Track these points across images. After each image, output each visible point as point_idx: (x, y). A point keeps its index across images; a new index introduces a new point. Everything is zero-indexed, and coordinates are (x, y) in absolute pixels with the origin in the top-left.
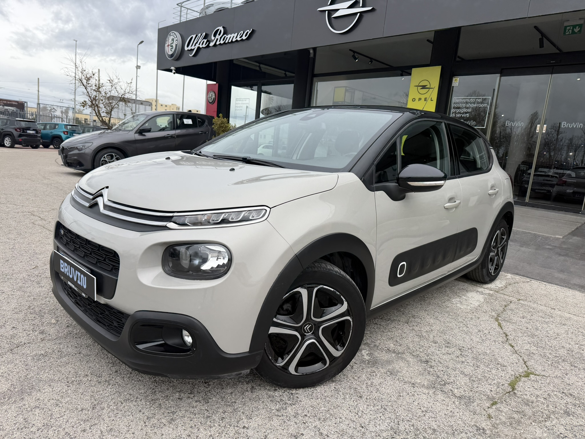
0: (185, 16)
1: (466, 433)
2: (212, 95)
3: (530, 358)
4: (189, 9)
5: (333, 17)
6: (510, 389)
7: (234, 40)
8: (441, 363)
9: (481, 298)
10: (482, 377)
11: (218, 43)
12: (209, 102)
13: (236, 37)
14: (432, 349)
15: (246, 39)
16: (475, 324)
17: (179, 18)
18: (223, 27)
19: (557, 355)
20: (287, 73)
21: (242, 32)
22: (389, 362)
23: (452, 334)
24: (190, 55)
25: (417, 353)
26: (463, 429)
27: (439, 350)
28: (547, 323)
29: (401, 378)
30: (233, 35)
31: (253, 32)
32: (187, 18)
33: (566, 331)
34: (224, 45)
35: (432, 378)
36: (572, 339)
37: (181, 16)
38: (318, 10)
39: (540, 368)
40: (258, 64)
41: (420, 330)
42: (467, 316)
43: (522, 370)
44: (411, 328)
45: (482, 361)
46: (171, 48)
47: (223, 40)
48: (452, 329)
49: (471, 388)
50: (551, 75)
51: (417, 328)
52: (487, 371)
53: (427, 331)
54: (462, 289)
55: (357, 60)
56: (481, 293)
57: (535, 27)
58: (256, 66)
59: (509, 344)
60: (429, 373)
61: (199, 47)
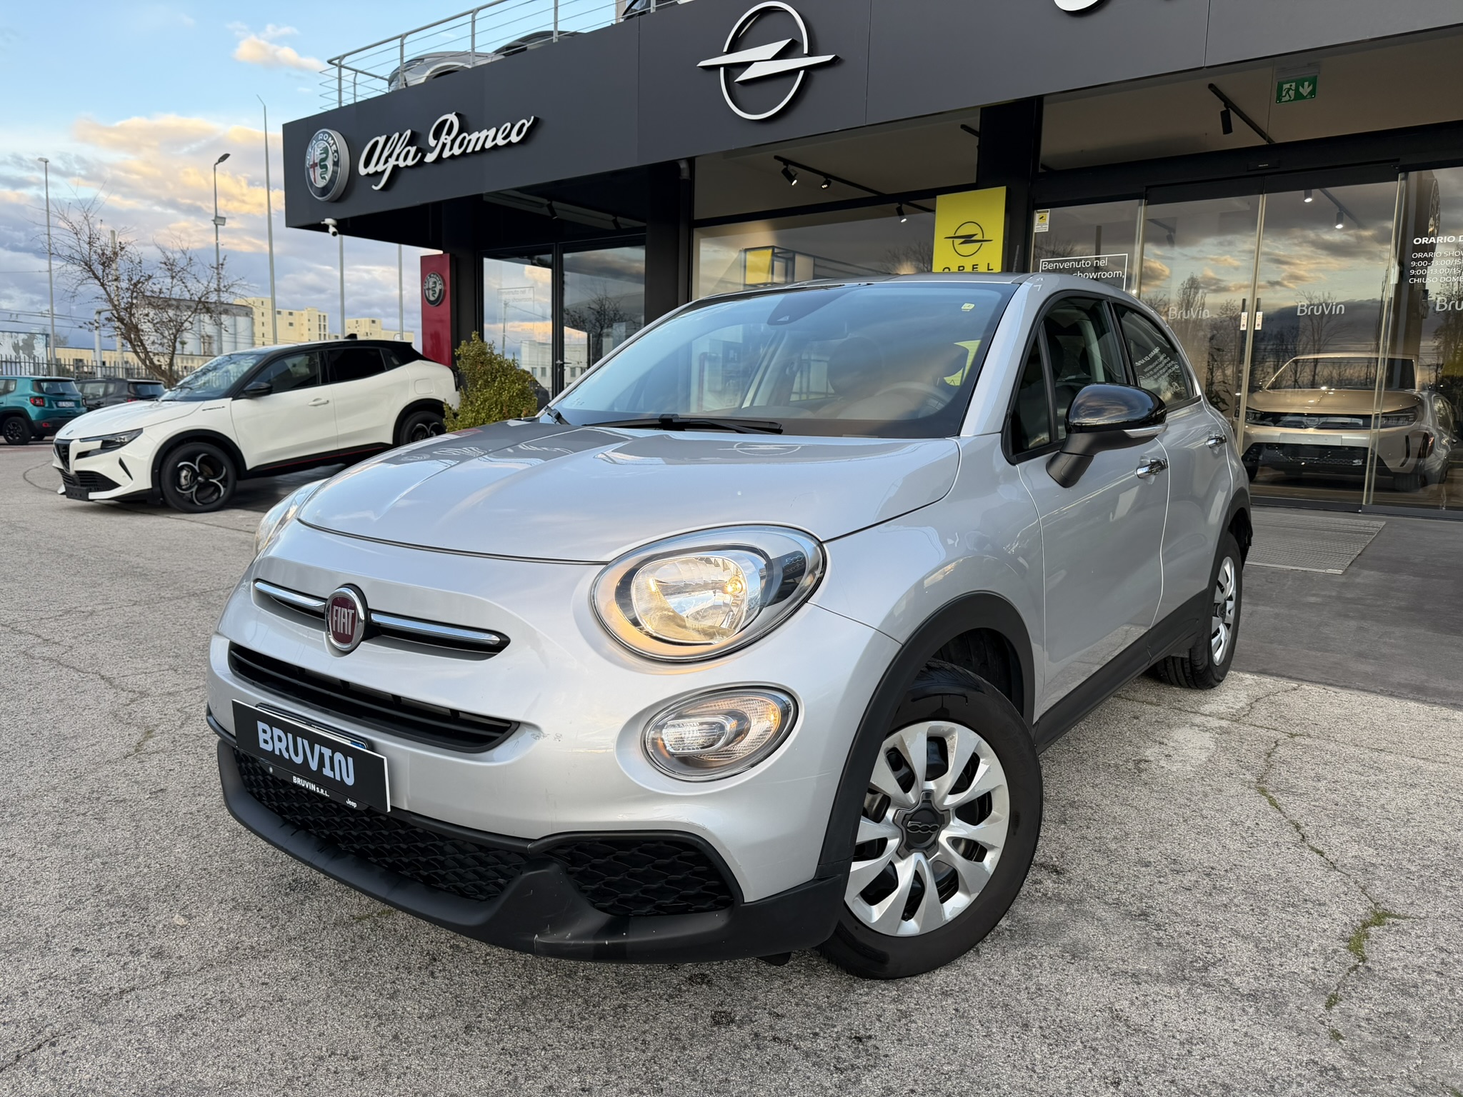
0: (351, 90)
1: (1300, 1085)
2: (436, 284)
3: (1369, 876)
4: (362, 72)
5: (738, 82)
6: (1353, 961)
7: (489, 145)
8: (1177, 914)
9: (1207, 740)
10: (1283, 939)
11: (446, 154)
12: (428, 300)
13: (494, 139)
14: (1144, 882)
15: (520, 142)
16: (1218, 808)
17: (336, 95)
18: (456, 115)
19: (1426, 862)
20: (620, 219)
21: (509, 125)
22: (1056, 928)
23: (1174, 838)
24: (374, 187)
25: (1114, 897)
26: (1289, 1076)
27: (1160, 882)
28: (1375, 786)
29: (1101, 963)
30: (484, 133)
31: (536, 120)
32: (355, 95)
33: (1423, 801)
34: (464, 160)
35: (1170, 955)
36: (1443, 819)
37: (340, 91)
38: (699, 65)
39: (1401, 899)
40: (546, 202)
41: (1100, 838)
42: (1193, 790)
43: (1361, 910)
44: (1078, 834)
45: (1268, 898)
46: (321, 170)
47: (460, 147)
48: (1171, 825)
49: (1268, 970)
50: (1261, 196)
51: (1091, 834)
52: (1288, 920)
53: (1115, 838)
54: (1157, 721)
55: (795, 182)
56: (1201, 728)
57: (1211, 86)
58: (542, 205)
59: (1312, 848)
60: (1159, 944)
61: (397, 165)
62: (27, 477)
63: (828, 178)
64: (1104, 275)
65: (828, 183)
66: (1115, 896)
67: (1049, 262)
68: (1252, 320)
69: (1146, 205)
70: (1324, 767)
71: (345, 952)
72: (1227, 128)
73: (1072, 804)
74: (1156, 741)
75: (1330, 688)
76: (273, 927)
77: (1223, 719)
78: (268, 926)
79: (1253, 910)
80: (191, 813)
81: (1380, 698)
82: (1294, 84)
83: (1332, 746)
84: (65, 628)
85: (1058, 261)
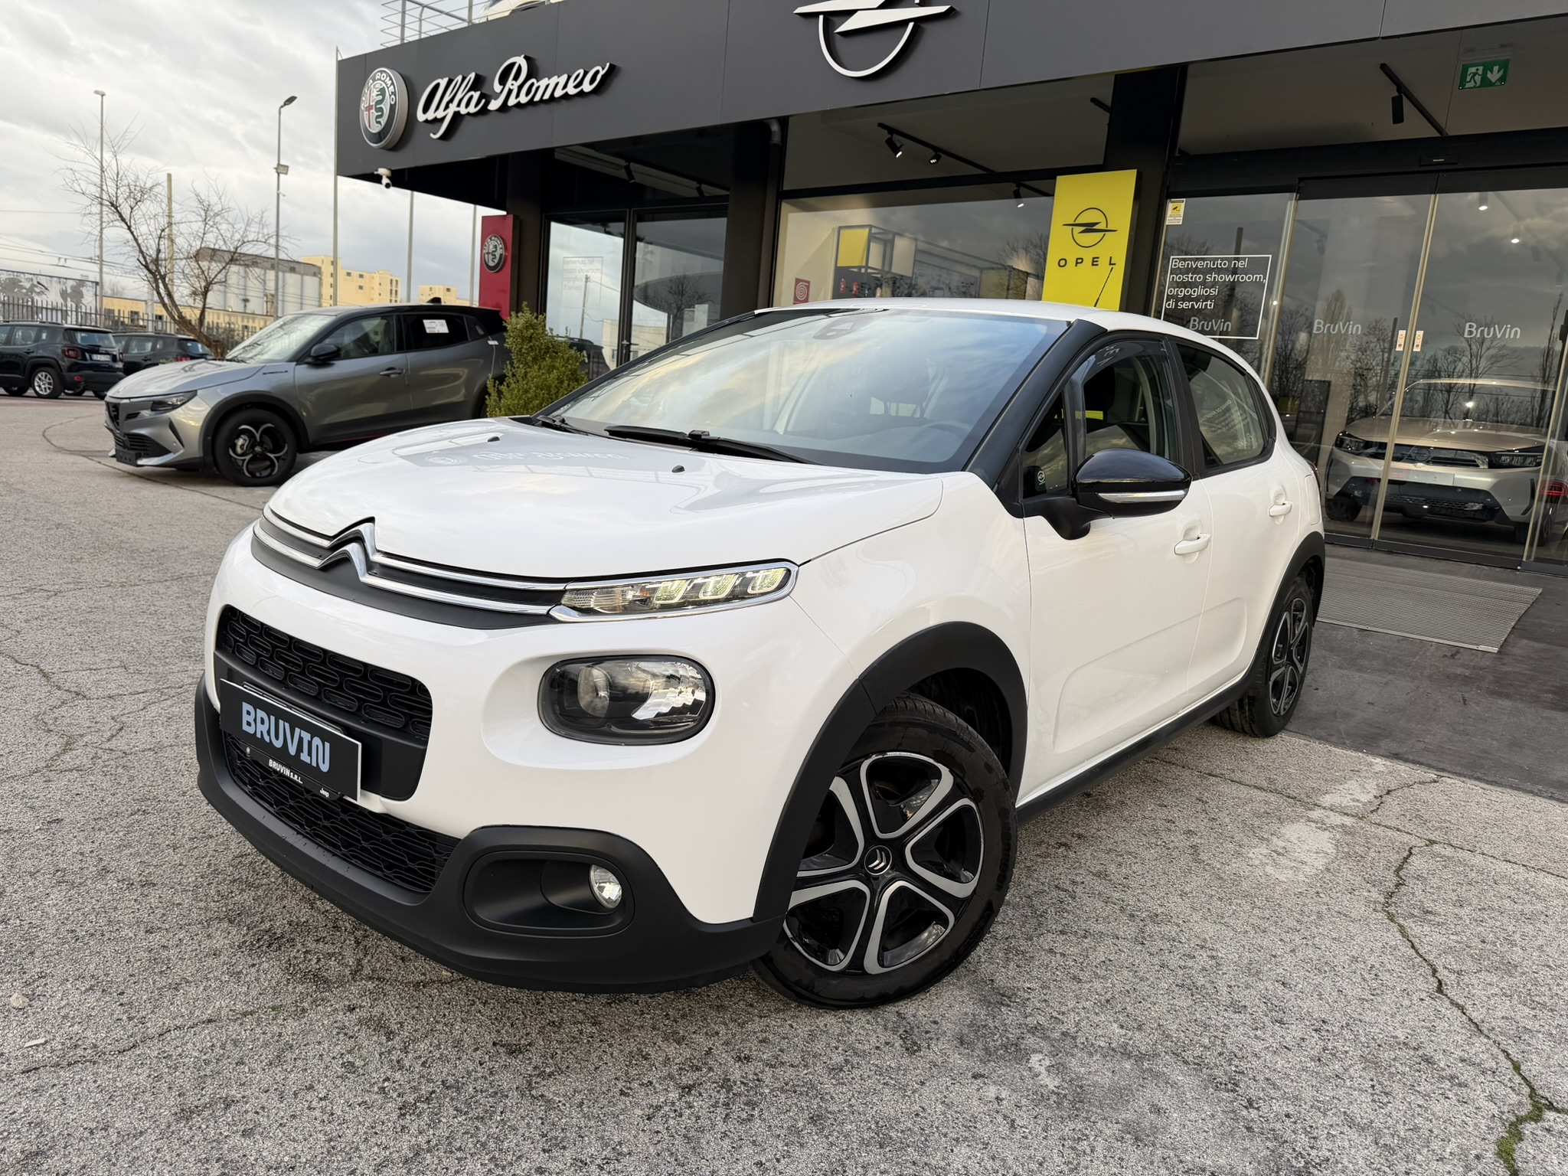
0: (416, 26)
2: (497, 247)
3: (1523, 1047)
4: (427, 6)
5: (839, 33)
7: (558, 93)
8: (1274, 1086)
9: (1324, 841)
10: (1410, 1133)
11: (512, 102)
12: (487, 265)
13: (565, 87)
14: (1237, 1035)
15: (594, 92)
16: (1334, 935)
17: (397, 31)
18: (525, 58)
20: (704, 187)
21: (581, 71)
22: (1120, 1095)
23: (1278, 975)
24: (432, 135)
25: (1196, 1053)
27: (1256, 1037)
28: (1531, 919)
30: (555, 80)
31: (612, 69)
32: (420, 32)
34: (530, 108)
37: (403, 26)
38: (795, 12)
40: (623, 163)
41: (1185, 967)
42: (1305, 909)
43: (1515, 1095)
44: (1156, 961)
45: (1393, 1070)
46: (376, 114)
47: (528, 93)
48: (1275, 956)
50: (1433, 196)
51: (1174, 961)
52: (1419, 1106)
53: (1204, 969)
54: (1266, 812)
55: (900, 153)
56: (1319, 825)
57: (1383, 67)
58: (619, 166)
59: (1452, 1002)
60: (1249, 1129)
61: (459, 112)
62: (46, 434)
63: (938, 152)
64: (1242, 278)
65: (937, 157)
66: (1198, 1051)
67: (1181, 260)
68: (1410, 341)
69: (1298, 199)
70: (1469, 888)
71: (207, 1062)
72: (1398, 117)
73: (1154, 917)
74: (1262, 839)
75: (1477, 783)
76: (130, 1019)
77: (1346, 814)
78: (125, 1018)
79: (1373, 1086)
80: (82, 854)
81: (1537, 799)
82: (1481, 68)
83: (1477, 860)
84: (20, 609)
85: (1191, 260)
